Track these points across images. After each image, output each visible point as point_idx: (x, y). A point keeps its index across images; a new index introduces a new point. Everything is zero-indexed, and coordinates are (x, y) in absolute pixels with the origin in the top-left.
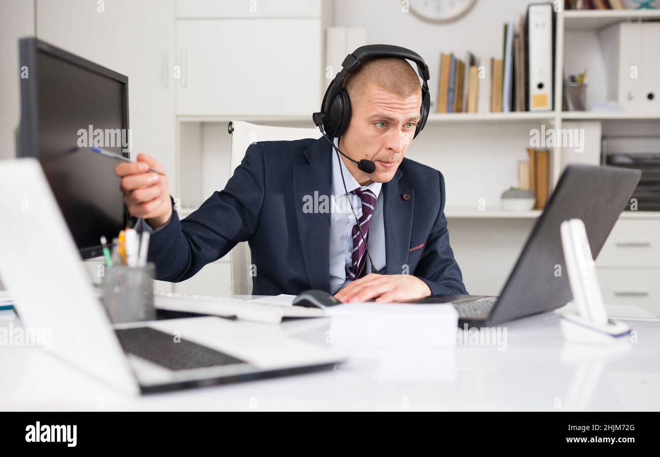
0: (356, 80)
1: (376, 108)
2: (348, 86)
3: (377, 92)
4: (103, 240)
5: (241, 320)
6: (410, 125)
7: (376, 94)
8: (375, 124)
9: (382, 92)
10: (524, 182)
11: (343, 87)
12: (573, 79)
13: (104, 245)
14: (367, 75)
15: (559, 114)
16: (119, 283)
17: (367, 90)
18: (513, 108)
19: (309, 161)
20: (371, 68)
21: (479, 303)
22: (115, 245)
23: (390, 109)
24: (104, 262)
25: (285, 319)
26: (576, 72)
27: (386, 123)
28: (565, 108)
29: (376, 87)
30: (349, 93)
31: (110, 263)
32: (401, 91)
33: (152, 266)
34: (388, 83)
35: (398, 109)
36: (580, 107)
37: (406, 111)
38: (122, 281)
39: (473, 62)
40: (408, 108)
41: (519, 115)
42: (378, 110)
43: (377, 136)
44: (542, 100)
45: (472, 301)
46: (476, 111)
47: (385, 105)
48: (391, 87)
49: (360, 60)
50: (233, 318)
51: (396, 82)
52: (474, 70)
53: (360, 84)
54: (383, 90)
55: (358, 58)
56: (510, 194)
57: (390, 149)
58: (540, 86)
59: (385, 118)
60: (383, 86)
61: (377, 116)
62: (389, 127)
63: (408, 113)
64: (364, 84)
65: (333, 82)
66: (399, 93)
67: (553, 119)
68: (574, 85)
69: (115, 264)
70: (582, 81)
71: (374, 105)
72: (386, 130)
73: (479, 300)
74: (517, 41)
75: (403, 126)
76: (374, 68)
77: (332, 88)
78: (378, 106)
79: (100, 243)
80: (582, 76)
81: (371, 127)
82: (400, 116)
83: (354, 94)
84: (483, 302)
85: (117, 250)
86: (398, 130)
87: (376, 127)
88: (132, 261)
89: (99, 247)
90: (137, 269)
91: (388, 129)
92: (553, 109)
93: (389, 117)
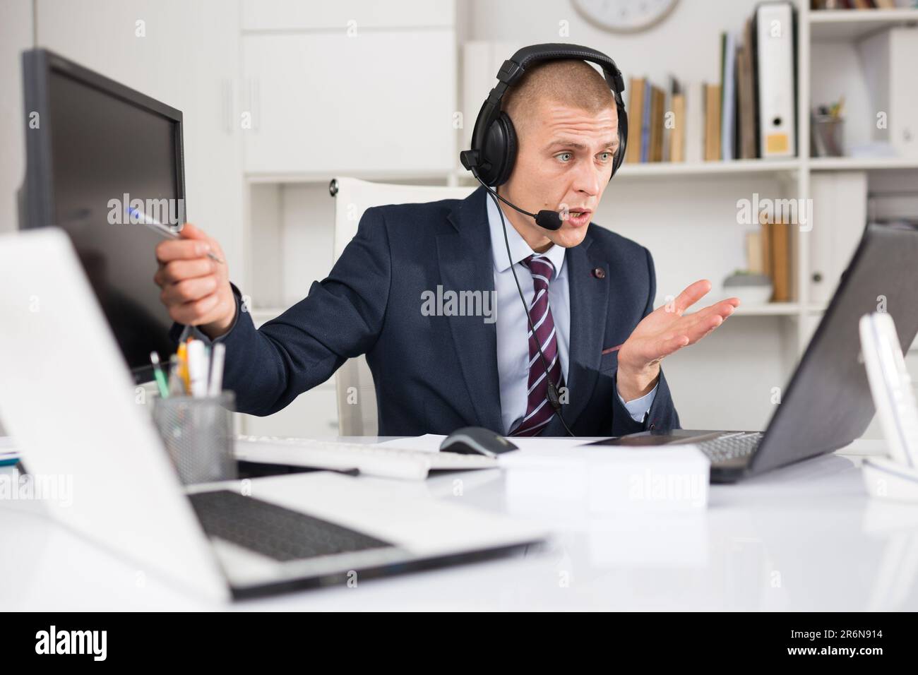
0: (521, 97)
1: (556, 132)
2: (509, 107)
3: (553, 109)
4: (155, 358)
5: (366, 475)
6: (605, 156)
7: (552, 112)
8: (555, 157)
9: (561, 108)
10: (754, 263)
11: (501, 110)
12: (824, 111)
13: (156, 365)
14: (535, 86)
15: (805, 163)
16: (181, 423)
17: (539, 108)
18: (737, 155)
19: (457, 228)
20: (541, 76)
21: (722, 442)
22: (175, 364)
23: (576, 131)
24: (155, 392)
25: (433, 473)
26: (828, 100)
27: (573, 153)
28: (814, 153)
29: (552, 102)
30: (511, 117)
31: (165, 392)
32: (588, 104)
33: (230, 396)
34: (569, 94)
35: (587, 130)
36: (835, 150)
37: (600, 133)
38: (183, 420)
39: (676, 89)
40: (601, 129)
41: (747, 165)
42: (559, 135)
43: (560, 174)
44: (779, 143)
45: (711, 439)
46: (682, 159)
47: (569, 126)
48: (574, 99)
49: (524, 66)
50: (354, 473)
51: (579, 91)
52: (678, 101)
53: (527, 100)
54: (563, 105)
55: (521, 64)
56: (735, 280)
57: (581, 191)
58: (777, 122)
59: (570, 145)
60: (562, 100)
61: (558, 143)
62: (574, 161)
63: (602, 135)
64: (533, 100)
65: (486, 103)
66: (587, 106)
67: (797, 170)
68: (825, 120)
69: (175, 394)
70: (836, 114)
71: (552, 128)
72: (571, 165)
73: (721, 438)
74: (741, 57)
75: (596, 156)
76: (545, 75)
77: (485, 112)
78: (557, 129)
79: (149, 362)
80: (837, 107)
81: (550, 162)
82: (592, 142)
83: (520, 117)
84: (728, 440)
85: (177, 372)
86: (589, 163)
87: (556, 162)
88: (199, 388)
89: (148, 367)
90: (206, 401)
91: (575, 163)
92: (797, 154)
93: (577, 143)
